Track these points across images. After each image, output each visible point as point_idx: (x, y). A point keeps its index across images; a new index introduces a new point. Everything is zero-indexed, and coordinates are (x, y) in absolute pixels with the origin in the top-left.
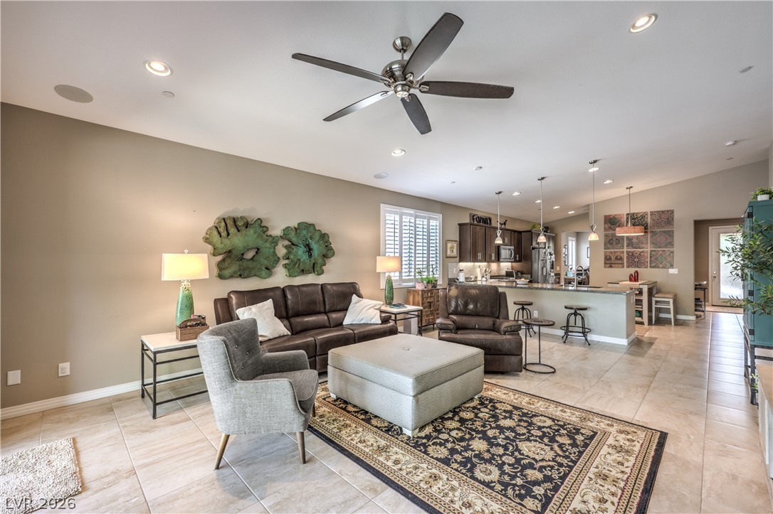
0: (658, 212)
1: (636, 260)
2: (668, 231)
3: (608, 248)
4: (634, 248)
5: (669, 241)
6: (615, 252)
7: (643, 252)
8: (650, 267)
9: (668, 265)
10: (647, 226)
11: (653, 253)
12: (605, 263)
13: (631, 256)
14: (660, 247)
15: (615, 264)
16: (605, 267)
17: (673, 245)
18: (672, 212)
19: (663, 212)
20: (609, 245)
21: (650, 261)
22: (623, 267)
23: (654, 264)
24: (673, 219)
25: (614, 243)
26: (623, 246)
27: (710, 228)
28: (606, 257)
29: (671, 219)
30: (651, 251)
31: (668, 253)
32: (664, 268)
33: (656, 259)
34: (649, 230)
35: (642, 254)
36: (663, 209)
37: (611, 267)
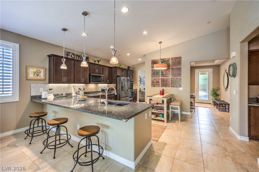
0: (175, 58)
1: (165, 83)
2: (179, 68)
3: (153, 77)
4: (164, 77)
5: (179, 73)
6: (156, 79)
7: (168, 79)
8: (171, 87)
9: (179, 85)
10: (170, 65)
11: (172, 79)
12: (152, 85)
13: (163, 80)
14: (175, 76)
15: (156, 85)
16: (152, 86)
17: (181, 75)
18: (181, 58)
19: (177, 58)
20: (153, 75)
21: (171, 84)
22: (159, 87)
23: (172, 85)
24: (181, 61)
25: (156, 74)
26: (159, 76)
27: (196, 70)
28: (152, 82)
29: (180, 62)
30: (171, 78)
31: (179, 79)
32: (177, 87)
33: (174, 83)
34: (171, 68)
35: (167, 80)
36: (177, 57)
37: (154, 86)
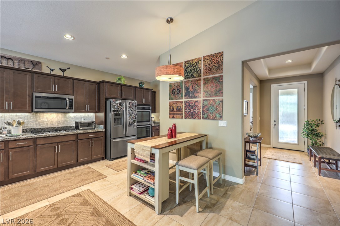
0: (209, 56)
1: (192, 110)
2: (218, 77)
3: (172, 99)
4: (189, 98)
5: (217, 90)
6: (176, 103)
7: (197, 101)
8: (204, 118)
9: (218, 116)
10: (200, 73)
11: (206, 103)
12: (170, 114)
13: (188, 104)
14: (211, 96)
15: (176, 114)
16: (169, 118)
17: (222, 93)
18: (221, 54)
19: (213, 55)
20: (172, 95)
21: (203, 112)
22: (182, 118)
23: (206, 116)
24: (222, 62)
25: (176, 93)
26: (182, 96)
27: (272, 85)
28: (170, 108)
29: (220, 63)
30: (204, 100)
31: (217, 103)
32: (214, 119)
33: (208, 109)
34: (202, 78)
35: (196, 104)
36: (214, 53)
37: (173, 117)
